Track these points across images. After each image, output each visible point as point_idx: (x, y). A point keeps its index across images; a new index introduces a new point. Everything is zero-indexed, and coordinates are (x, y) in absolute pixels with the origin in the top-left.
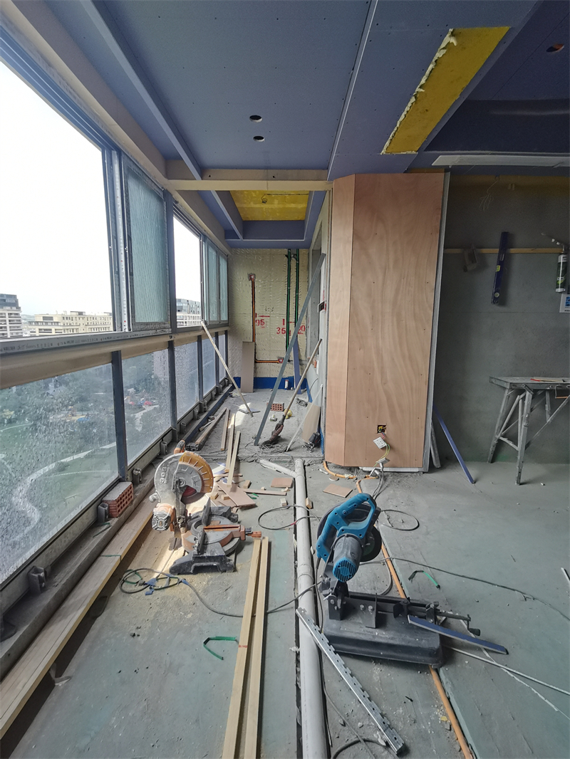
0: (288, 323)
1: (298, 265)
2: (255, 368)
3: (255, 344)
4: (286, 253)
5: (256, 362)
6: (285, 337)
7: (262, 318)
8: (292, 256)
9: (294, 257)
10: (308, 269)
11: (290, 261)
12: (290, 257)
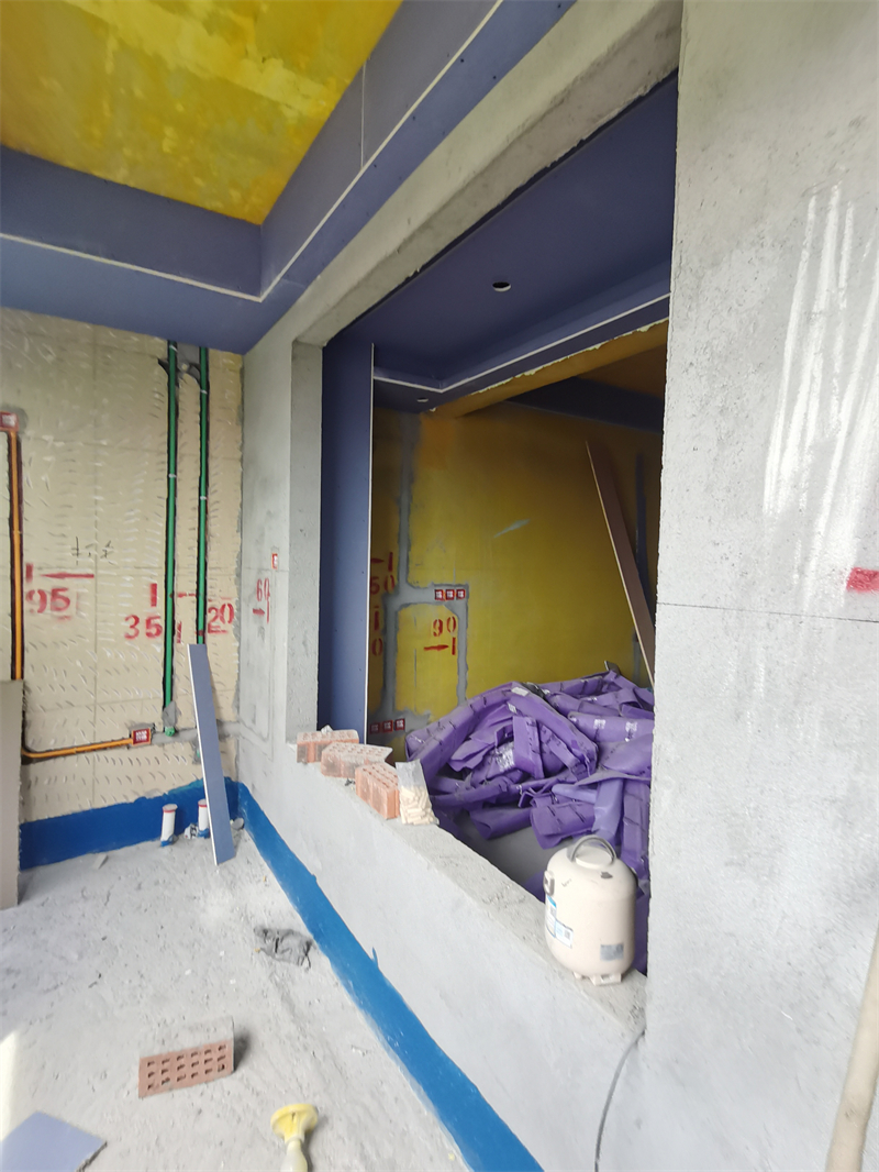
0: (170, 596)
1: (205, 402)
2: (26, 785)
3: (25, 689)
4: (162, 353)
5: (26, 761)
6: (160, 650)
7: (58, 583)
8: (184, 367)
9: (189, 372)
10: (242, 420)
11: (177, 384)
12: (177, 370)
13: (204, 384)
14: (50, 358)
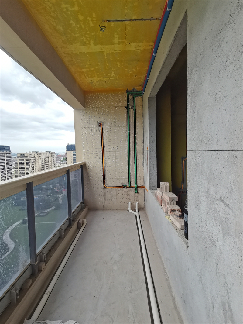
1: (135, 114)
4: (126, 105)
5: (104, 188)
8: (130, 107)
9: (131, 108)
10: (143, 116)
11: (129, 111)
12: (129, 108)
13: (135, 110)
14: (107, 111)
